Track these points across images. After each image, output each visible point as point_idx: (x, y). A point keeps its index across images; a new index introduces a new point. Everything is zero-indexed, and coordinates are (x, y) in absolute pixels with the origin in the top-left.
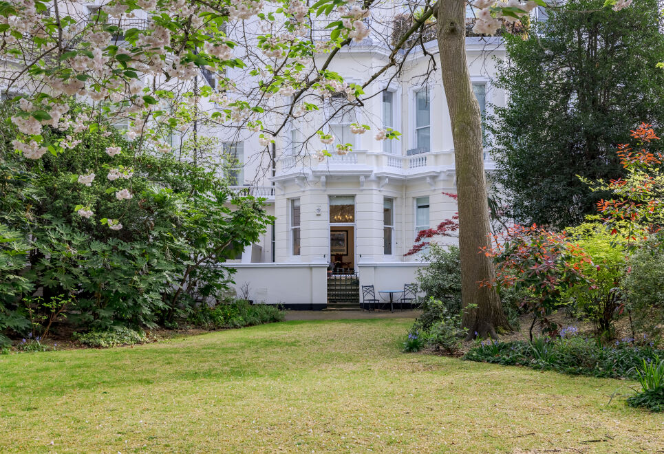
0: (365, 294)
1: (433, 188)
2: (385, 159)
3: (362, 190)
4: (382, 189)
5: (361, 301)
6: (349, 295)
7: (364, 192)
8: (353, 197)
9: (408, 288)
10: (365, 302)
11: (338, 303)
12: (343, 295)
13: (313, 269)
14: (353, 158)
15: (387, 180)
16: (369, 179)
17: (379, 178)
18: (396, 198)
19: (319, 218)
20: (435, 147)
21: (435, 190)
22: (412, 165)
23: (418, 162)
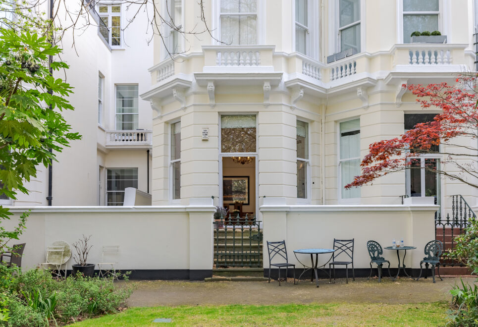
0: (272, 255)
1: (366, 104)
2: (298, 64)
3: (267, 106)
4: (294, 105)
5: (266, 265)
6: (246, 256)
7: (270, 108)
8: (254, 116)
9: (340, 246)
10: (272, 267)
11: (231, 268)
12: (238, 256)
13: (191, 215)
14: (254, 58)
15: (302, 91)
16: (277, 89)
17: (291, 89)
18: (312, 121)
19: (206, 144)
20: (368, 46)
21: (368, 107)
22: (335, 77)
23: (344, 70)
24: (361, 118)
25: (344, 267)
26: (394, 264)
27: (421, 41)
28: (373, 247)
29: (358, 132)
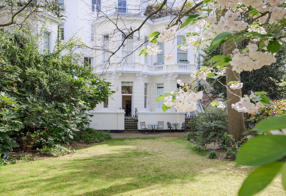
1: (166, 80)
2: (145, 67)
3: (136, 80)
4: (144, 80)
5: (139, 129)
6: (133, 126)
9: (159, 123)
10: (142, 129)
11: (129, 130)
12: (131, 126)
13: (118, 115)
15: (147, 75)
16: (139, 75)
17: (144, 75)
18: (148, 83)
19: (117, 91)
20: (166, 62)
21: (166, 81)
22: (156, 70)
23: (159, 68)
24: (164, 83)
25: (161, 129)
26: (174, 129)
27: (182, 63)
28: (169, 124)
29: (163, 87)
